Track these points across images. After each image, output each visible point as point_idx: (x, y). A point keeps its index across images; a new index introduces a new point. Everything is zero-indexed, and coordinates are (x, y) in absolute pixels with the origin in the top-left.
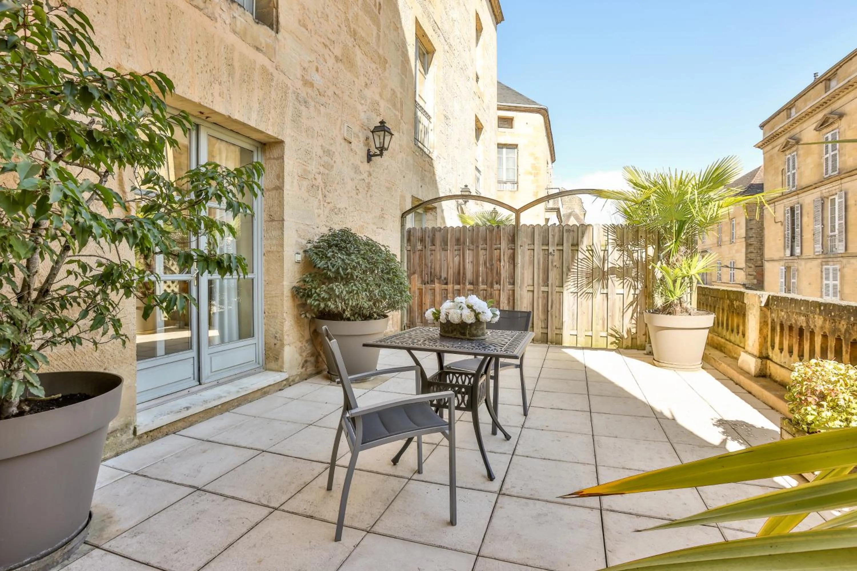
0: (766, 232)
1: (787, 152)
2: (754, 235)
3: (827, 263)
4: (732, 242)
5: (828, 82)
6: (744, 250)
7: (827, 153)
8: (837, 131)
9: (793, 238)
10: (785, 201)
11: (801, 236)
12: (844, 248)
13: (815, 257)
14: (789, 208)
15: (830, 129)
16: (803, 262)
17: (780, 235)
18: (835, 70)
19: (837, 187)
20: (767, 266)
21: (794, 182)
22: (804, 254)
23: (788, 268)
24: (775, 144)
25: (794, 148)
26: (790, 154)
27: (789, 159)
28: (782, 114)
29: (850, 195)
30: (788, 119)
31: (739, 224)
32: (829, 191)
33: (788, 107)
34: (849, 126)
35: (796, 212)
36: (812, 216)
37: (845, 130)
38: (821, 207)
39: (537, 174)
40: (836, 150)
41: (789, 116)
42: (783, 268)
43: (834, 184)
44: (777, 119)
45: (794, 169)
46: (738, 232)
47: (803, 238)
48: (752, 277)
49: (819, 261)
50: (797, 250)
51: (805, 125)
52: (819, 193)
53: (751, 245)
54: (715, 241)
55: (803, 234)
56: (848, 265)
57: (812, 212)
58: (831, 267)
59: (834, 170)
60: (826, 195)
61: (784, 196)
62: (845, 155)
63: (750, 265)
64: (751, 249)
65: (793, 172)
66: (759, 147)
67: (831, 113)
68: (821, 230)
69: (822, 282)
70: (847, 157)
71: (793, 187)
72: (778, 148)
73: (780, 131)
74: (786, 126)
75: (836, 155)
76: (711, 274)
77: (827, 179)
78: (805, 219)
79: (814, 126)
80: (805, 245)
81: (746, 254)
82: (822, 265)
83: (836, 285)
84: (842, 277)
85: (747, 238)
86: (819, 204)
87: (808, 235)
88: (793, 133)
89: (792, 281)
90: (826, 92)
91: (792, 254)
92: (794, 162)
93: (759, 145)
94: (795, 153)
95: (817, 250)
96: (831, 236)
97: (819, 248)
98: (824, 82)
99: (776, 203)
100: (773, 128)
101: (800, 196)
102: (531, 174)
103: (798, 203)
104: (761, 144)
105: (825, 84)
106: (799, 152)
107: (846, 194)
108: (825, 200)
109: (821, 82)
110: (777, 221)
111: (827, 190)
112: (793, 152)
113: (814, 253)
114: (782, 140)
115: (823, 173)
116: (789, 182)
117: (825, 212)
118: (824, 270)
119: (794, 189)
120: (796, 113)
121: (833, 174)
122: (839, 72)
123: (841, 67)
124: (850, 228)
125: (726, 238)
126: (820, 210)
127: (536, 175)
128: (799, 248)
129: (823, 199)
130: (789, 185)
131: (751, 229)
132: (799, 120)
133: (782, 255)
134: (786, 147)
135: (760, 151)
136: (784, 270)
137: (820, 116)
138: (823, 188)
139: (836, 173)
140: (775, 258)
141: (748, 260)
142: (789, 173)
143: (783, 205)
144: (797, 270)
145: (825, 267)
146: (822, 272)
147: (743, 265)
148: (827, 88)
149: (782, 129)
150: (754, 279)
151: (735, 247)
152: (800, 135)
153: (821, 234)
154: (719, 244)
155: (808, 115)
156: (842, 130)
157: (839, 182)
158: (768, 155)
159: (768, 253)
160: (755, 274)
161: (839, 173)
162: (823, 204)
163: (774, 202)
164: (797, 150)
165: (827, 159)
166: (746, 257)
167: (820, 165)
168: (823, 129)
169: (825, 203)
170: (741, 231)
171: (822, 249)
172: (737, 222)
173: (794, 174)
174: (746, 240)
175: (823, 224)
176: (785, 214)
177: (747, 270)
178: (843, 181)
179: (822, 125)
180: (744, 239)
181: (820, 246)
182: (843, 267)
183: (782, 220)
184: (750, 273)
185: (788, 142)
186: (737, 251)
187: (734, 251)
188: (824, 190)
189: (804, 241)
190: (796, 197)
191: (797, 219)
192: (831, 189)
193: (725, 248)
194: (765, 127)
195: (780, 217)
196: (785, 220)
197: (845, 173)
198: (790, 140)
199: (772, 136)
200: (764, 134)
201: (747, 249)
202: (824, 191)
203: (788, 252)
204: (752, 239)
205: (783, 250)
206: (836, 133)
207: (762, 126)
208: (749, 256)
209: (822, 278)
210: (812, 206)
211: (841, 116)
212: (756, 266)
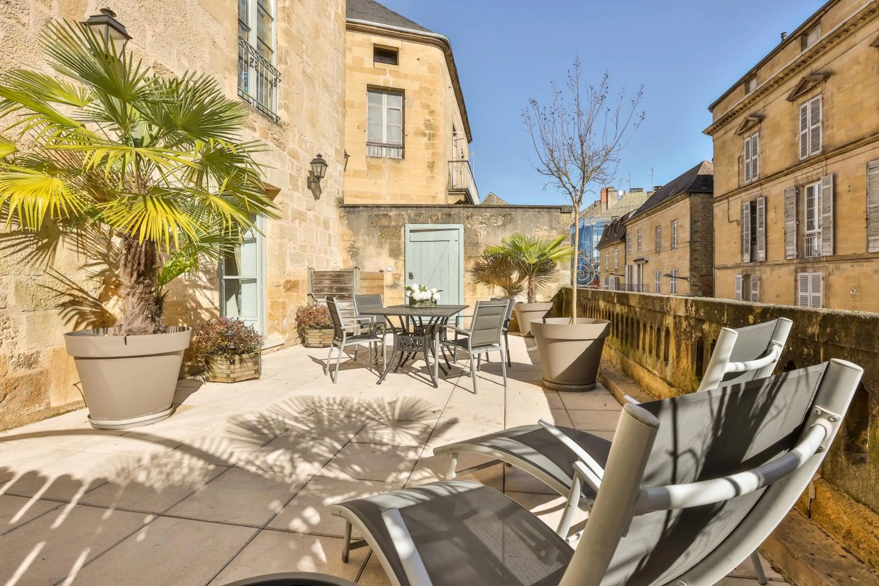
0: (717, 235)
1: (746, 135)
2: (699, 239)
3: (804, 270)
4: (672, 248)
5: (805, 37)
6: (688, 257)
7: (804, 127)
8: (820, 97)
9: (754, 240)
10: (743, 194)
11: (766, 237)
12: (831, 250)
13: (785, 262)
14: (748, 203)
15: (810, 96)
16: (768, 270)
17: (737, 236)
18: (817, 18)
19: (821, 170)
20: (718, 274)
21: (755, 171)
22: (770, 259)
23: (746, 277)
24: (729, 127)
25: (756, 129)
26: (750, 136)
27: (748, 143)
28: (739, 89)
29: (839, 180)
30: (746, 94)
31: (682, 226)
32: (807, 177)
33: (746, 80)
34: (839, 89)
35: (758, 207)
36: (781, 211)
37: (832, 94)
38: (795, 198)
39: (433, 135)
40: (818, 121)
41: (747, 91)
42: (741, 276)
43: (816, 166)
44: (731, 96)
45: (755, 154)
46: (681, 236)
47: (769, 238)
48: (697, 288)
49: (792, 267)
50: (761, 255)
51: (771, 98)
52: (793, 180)
53: (696, 250)
54: (653, 247)
55: (769, 235)
56: (837, 272)
57: (782, 205)
58: (810, 275)
59: (815, 147)
60: (801, 182)
61: (741, 189)
62: (833, 127)
63: (695, 274)
64: (696, 256)
65: (754, 158)
66: (709, 133)
67: (812, 74)
68: (795, 228)
69: (796, 293)
70: (835, 129)
71: (755, 176)
72: (734, 131)
73: (737, 109)
74: (746, 101)
75: (817, 129)
76: (648, 285)
77: (806, 161)
78: (771, 215)
79: (786, 96)
80: (771, 247)
81: (691, 261)
82: (796, 272)
83: (818, 298)
84: (828, 287)
85: (692, 242)
86: (793, 194)
87: (775, 235)
88: (753, 110)
89: (753, 292)
90: (802, 50)
91: (752, 259)
92: (755, 145)
93: (709, 130)
94: (757, 134)
95: (789, 253)
96: (810, 235)
97: (792, 250)
98: (799, 38)
99: (730, 199)
100: (726, 108)
101: (763, 187)
102: (424, 135)
103: (761, 196)
104: (712, 128)
105: (802, 39)
106: (762, 133)
107: (835, 177)
108: (801, 188)
109: (796, 39)
110: (731, 220)
111: (804, 176)
112: (755, 133)
113: (786, 257)
114: (740, 120)
115: (798, 155)
116: (748, 171)
117: (800, 203)
118: (799, 278)
119: (756, 179)
120: (758, 85)
121: (814, 154)
122: (822, 19)
123: (826, 12)
124: (839, 222)
125: (666, 244)
126: (795, 202)
127: (431, 137)
128: (764, 251)
129: (798, 188)
130: (748, 175)
131: (696, 232)
132: (765, 91)
133: (738, 261)
134: (746, 127)
135: (710, 138)
136: (741, 279)
137: (794, 82)
138: (799, 173)
139: (817, 152)
140: (729, 264)
141: (693, 268)
142: (749, 160)
143: (739, 201)
144: (760, 279)
145: (800, 274)
146: (796, 280)
147: (687, 274)
148: (804, 45)
149: (741, 106)
150: (699, 290)
151: (677, 254)
152: (764, 111)
153: (795, 234)
154: (658, 251)
155: (778, 81)
156: (827, 94)
157: (824, 163)
158: (719, 142)
159: (719, 260)
160: (700, 284)
161: (823, 153)
162: (798, 195)
163: (728, 198)
164: (759, 131)
165: (804, 136)
166: (691, 265)
167: (794, 145)
168: (798, 97)
169: (801, 193)
170: (685, 235)
171: (797, 251)
172: (680, 224)
173: (755, 160)
174: (691, 245)
175: (798, 220)
176: (742, 211)
177: (692, 280)
178: (829, 161)
179: (797, 92)
180: (688, 244)
181: (795, 248)
182: (829, 274)
183: (738, 218)
184: (695, 283)
185: (747, 121)
186: (679, 258)
187: (676, 258)
188: (800, 176)
189: (769, 242)
190: (759, 188)
191: (761, 215)
192: (810, 174)
193: (664, 256)
194: (715, 110)
195: (735, 214)
196: (742, 218)
197: (833, 151)
198: (750, 118)
199: (727, 116)
200: (714, 118)
201: (691, 255)
202: (800, 178)
203: (747, 257)
204: (697, 244)
205: (740, 255)
206: (818, 100)
207: (712, 108)
208: (693, 263)
209: (796, 288)
210: (782, 198)
211: (827, 76)
212: (702, 276)
